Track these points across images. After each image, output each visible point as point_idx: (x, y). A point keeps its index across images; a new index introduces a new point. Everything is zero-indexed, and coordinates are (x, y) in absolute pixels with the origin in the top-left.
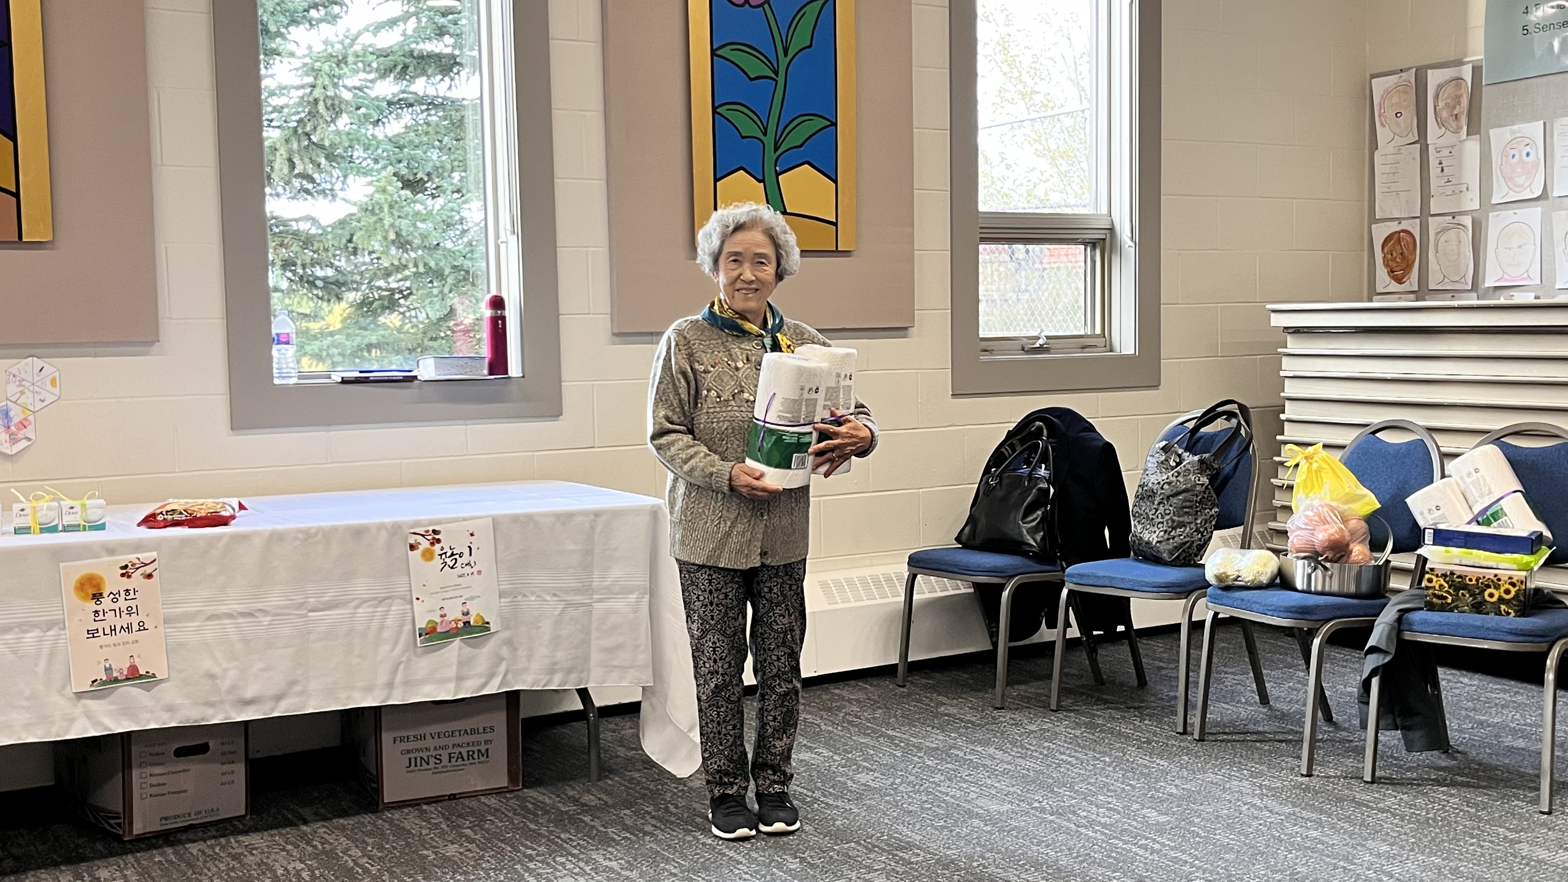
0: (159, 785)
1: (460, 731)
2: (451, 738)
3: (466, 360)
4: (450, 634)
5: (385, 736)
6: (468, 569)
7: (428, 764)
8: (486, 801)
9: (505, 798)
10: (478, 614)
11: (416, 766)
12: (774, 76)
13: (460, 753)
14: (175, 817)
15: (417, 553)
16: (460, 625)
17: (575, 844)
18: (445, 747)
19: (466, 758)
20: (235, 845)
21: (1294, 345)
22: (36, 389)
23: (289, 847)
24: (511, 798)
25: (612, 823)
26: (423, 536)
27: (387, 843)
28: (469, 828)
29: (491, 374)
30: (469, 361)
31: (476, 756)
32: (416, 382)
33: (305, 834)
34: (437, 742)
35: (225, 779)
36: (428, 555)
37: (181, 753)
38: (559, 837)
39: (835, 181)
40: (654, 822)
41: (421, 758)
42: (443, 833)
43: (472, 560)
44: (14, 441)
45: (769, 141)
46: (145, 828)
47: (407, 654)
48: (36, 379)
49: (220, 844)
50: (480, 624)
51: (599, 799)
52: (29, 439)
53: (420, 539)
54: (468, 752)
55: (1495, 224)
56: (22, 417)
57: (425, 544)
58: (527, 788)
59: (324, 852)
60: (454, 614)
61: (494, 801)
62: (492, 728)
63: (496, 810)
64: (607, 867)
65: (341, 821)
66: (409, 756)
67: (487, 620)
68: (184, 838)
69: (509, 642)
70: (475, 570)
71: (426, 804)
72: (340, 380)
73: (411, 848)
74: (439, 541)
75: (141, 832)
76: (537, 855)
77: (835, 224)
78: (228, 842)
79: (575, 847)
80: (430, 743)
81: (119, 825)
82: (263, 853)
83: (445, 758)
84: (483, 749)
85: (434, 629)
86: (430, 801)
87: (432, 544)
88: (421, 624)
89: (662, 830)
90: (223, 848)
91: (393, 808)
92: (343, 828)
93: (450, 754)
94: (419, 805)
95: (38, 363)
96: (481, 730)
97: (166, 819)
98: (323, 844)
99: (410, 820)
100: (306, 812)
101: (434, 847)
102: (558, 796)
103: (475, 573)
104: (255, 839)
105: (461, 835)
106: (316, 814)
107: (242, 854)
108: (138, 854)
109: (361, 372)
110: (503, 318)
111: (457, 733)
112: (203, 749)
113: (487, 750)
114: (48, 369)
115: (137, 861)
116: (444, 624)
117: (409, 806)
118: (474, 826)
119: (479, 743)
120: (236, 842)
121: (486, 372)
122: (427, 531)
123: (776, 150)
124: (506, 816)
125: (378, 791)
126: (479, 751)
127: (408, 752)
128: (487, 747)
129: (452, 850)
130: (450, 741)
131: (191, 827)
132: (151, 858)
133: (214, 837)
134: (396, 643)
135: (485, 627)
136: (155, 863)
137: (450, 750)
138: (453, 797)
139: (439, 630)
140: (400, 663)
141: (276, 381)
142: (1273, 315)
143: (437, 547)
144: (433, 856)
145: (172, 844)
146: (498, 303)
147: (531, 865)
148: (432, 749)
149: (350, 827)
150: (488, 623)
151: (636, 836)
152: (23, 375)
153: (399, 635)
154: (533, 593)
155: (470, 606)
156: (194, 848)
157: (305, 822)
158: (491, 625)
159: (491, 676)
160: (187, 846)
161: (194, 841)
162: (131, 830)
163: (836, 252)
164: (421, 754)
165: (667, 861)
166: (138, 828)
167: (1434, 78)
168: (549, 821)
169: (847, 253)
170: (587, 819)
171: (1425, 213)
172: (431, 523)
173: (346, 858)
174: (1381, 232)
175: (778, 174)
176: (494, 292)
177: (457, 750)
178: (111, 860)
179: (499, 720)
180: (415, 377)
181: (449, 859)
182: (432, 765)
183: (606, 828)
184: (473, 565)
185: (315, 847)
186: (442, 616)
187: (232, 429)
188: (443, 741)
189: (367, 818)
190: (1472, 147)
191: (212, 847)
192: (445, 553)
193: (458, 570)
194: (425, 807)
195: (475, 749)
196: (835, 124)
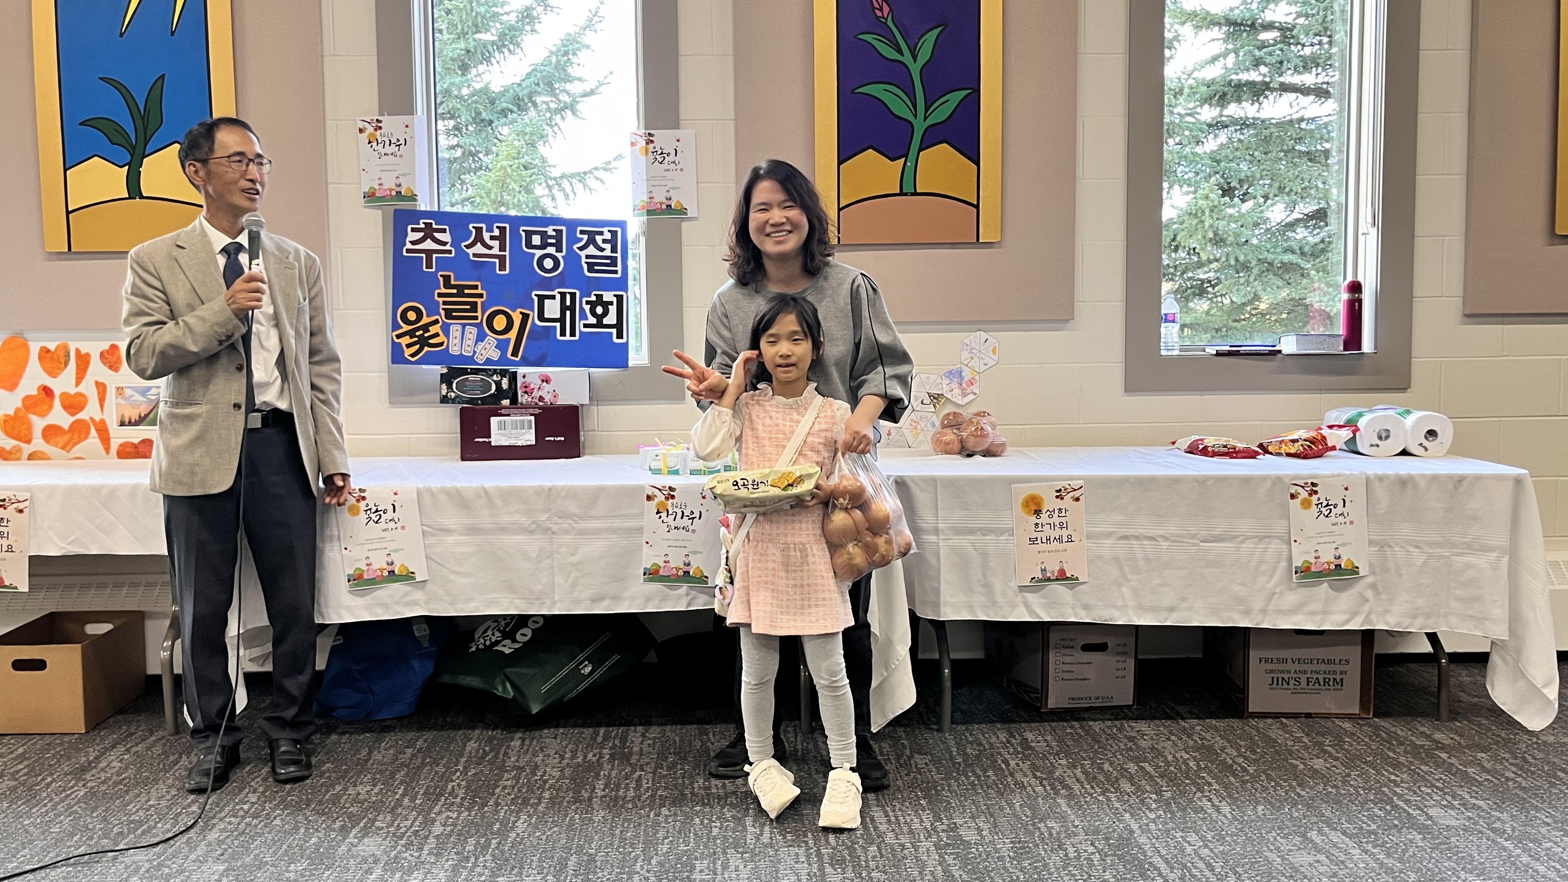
0: (1068, 671)
1: (1318, 660)
2: (1309, 665)
3: (1324, 338)
4: (1320, 574)
5: (1252, 653)
6: (1341, 519)
7: (1288, 684)
8: (1340, 724)
9: (1358, 724)
10: (1349, 559)
11: (1278, 684)
13: (1317, 679)
14: (1079, 699)
15: (1296, 502)
16: (1332, 567)
17: (1437, 777)
18: (1305, 672)
19: (1322, 683)
20: (1128, 729)
22: (982, 355)
23: (1173, 738)
24: (1365, 725)
25: (1471, 764)
26: (1302, 487)
27: (1258, 748)
28: (1330, 746)
29: (1345, 349)
30: (1327, 338)
31: (1331, 683)
32: (1279, 355)
33: (1184, 727)
35: (1119, 673)
36: (1306, 504)
37: (1087, 648)
38: (1420, 769)
40: (1514, 769)
41: (1283, 678)
42: (1306, 748)
43: (1346, 510)
44: (965, 395)
46: (1057, 703)
47: (1281, 587)
48: (982, 348)
49: (1116, 726)
50: (1350, 568)
51: (1452, 739)
52: (975, 394)
53: (1300, 489)
54: (1325, 679)
56: (971, 376)
57: (1303, 494)
58: (1377, 717)
59: (1203, 746)
60: (1327, 556)
61: (1348, 725)
62: (1347, 662)
63: (1352, 734)
64: (1474, 804)
65: (1214, 722)
66: (1272, 675)
67: (1356, 565)
68: (1086, 716)
69: (1374, 586)
70: (1348, 519)
71: (1285, 718)
72: (1215, 353)
73: (1280, 755)
74: (1316, 492)
75: (1054, 706)
76: (1402, 782)
78: (1122, 725)
79: (1438, 780)
80: (1290, 666)
81: (1037, 698)
82: (1152, 739)
83: (1304, 682)
84: (1338, 678)
85: (1309, 569)
86: (1288, 716)
87: (1310, 495)
88: (1298, 563)
89: (1525, 779)
90: (1119, 729)
91: (1256, 717)
92: (1216, 729)
93: (1308, 678)
94: (1278, 718)
95: (984, 335)
96: (1337, 662)
97: (1073, 699)
98: (1202, 740)
99: (1274, 730)
100: (1182, 709)
101: (1301, 758)
102: (1409, 730)
103: (1348, 523)
104: (1142, 726)
105: (1325, 752)
106: (1190, 712)
107: (1135, 737)
108: (1053, 724)
109: (1231, 346)
110: (1360, 301)
111: (1315, 662)
112: (1102, 648)
113: (1342, 679)
114: (991, 340)
115: (1053, 728)
116: (1318, 564)
117: (1271, 717)
118: (1335, 745)
119: (1334, 672)
120: (1129, 726)
121: (1342, 348)
122: (1307, 483)
124: (1363, 741)
125: (1244, 701)
126: (1335, 679)
127: (1272, 671)
128: (1342, 676)
129: (1318, 764)
130: (1309, 667)
131: (1091, 708)
132: (1065, 728)
133: (1110, 720)
134: (1272, 576)
135: (1354, 570)
136: (1067, 734)
137: (1309, 675)
138: (1309, 715)
139: (1313, 570)
140: (1275, 593)
141: (1163, 353)
143: (1314, 498)
144: (1302, 767)
145: (1077, 720)
146: (1355, 288)
147: (1398, 790)
148: (1292, 672)
149: (1222, 728)
150: (1357, 568)
151: (1499, 780)
152: (973, 345)
153: (1274, 569)
154: (1397, 544)
155: (1341, 551)
156: (1096, 726)
157: (1183, 719)
158: (1360, 570)
159: (1355, 614)
160: (1091, 723)
161: (1095, 720)
162: (1047, 704)
164: (1283, 675)
165: (1537, 809)
166: (1052, 703)
168: (1405, 751)
170: (1444, 756)
172: (1310, 477)
173: (1224, 755)
176: (1350, 278)
177: (1315, 676)
178: (1033, 725)
179: (1354, 653)
180: (1280, 352)
181: (1316, 771)
182: (1291, 686)
183: (1465, 767)
184: (1346, 515)
185: (1195, 741)
186: (1316, 558)
187: (1125, 391)
188: (1302, 667)
189: (1235, 723)
191: (1109, 727)
192: (1321, 503)
193: (1332, 519)
194: (1284, 720)
195: (1331, 677)
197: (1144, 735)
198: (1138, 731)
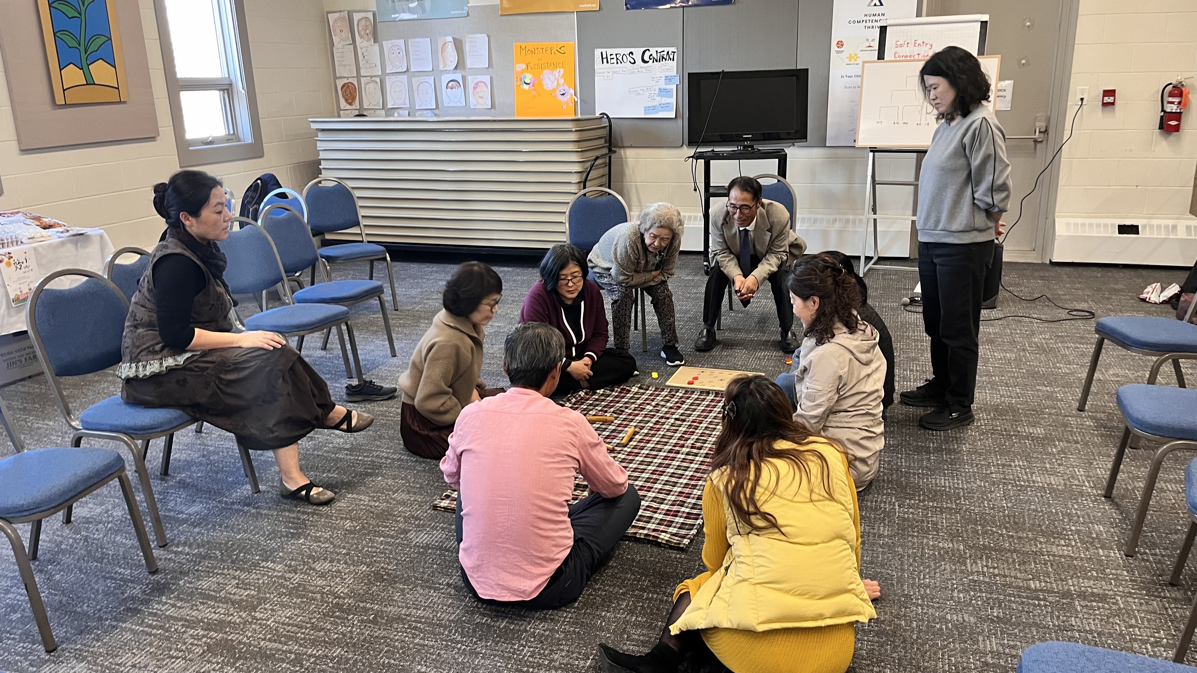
6: (27, 269)
12: (78, 15)
15: (4, 263)
21: (321, 136)
26: (4, 255)
34: (18, 354)
36: (9, 264)
39: (115, 67)
43: (28, 264)
45: (82, 48)
47: (7, 311)
53: (3, 257)
55: (389, 81)
57: (6, 259)
60: (25, 290)
70: (30, 269)
74: (12, 257)
77: (118, 88)
80: (15, 355)
83: (23, 360)
85: (18, 298)
87: (9, 259)
88: (12, 296)
116: (22, 295)
122: (6, 253)
123: (86, 53)
139: (21, 298)
140: (5, 315)
142: (312, 124)
143: (12, 260)
155: (31, 286)
163: (120, 102)
167: (356, 17)
169: (125, 102)
171: (359, 76)
174: (340, 83)
175: (88, 65)
184: (28, 267)
186: (21, 292)
190: (376, 47)
193: (23, 270)
194: (20, 383)
196: (111, 39)
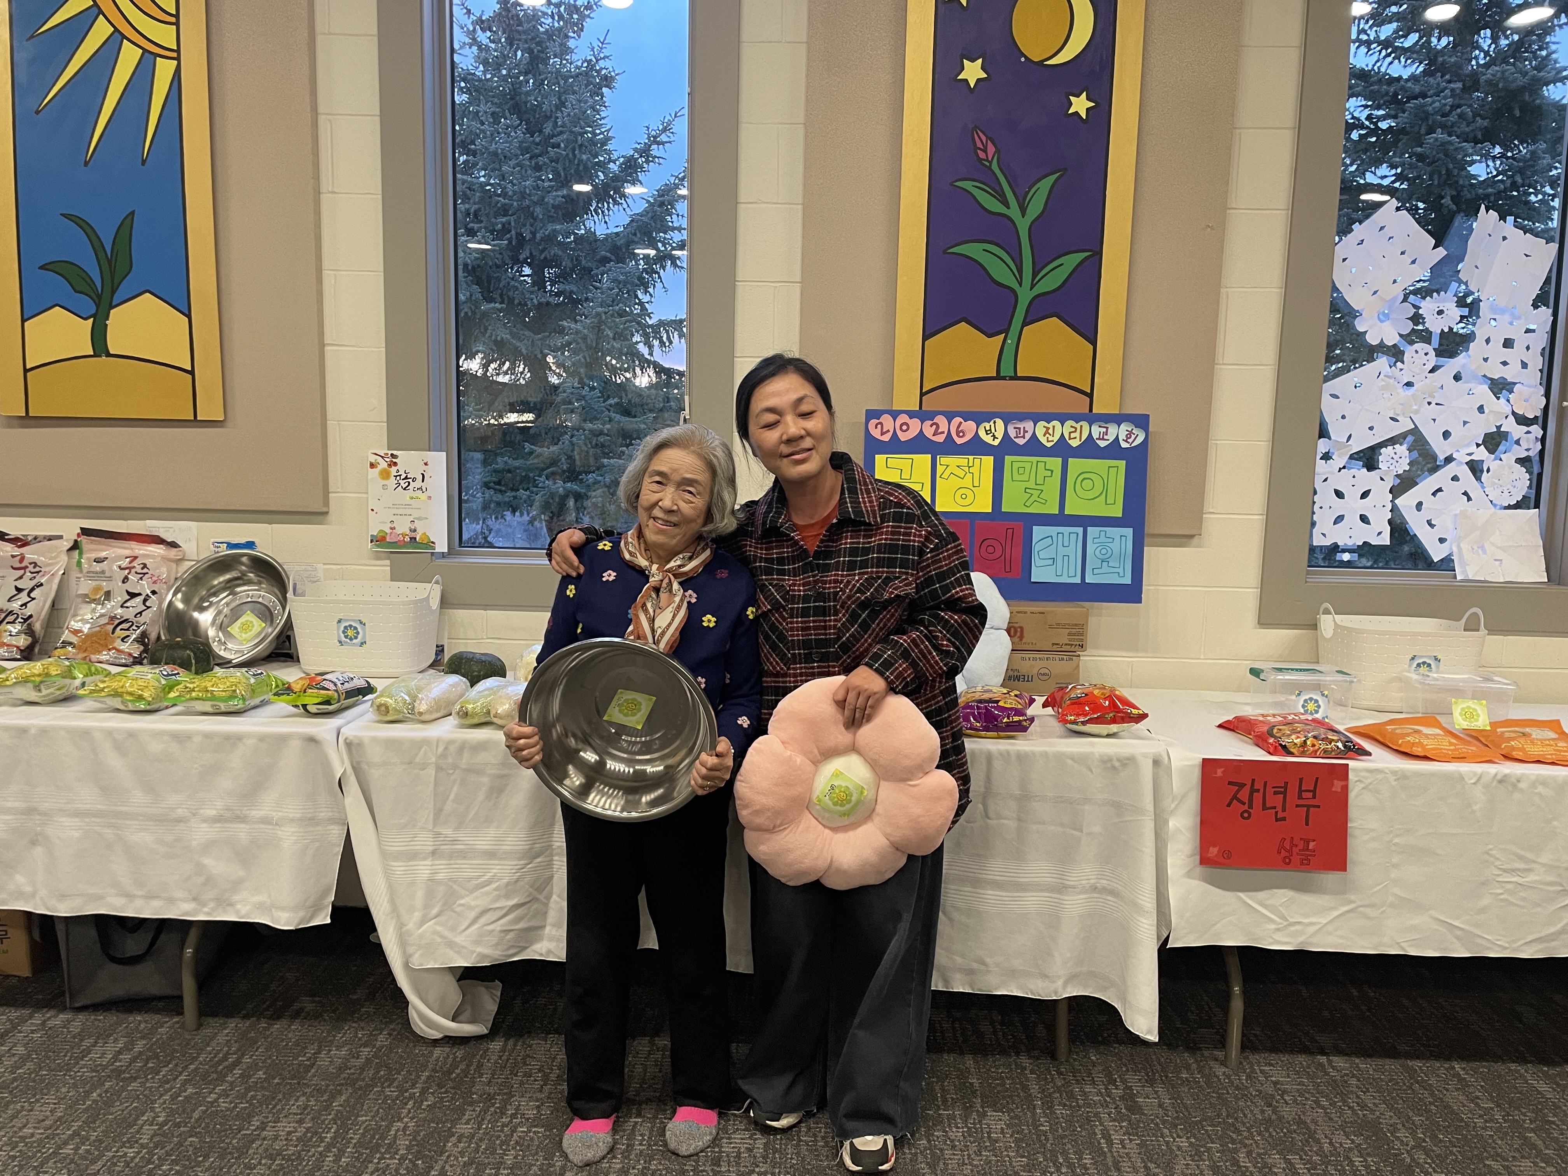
187: (1259, 623)
197: (1284, 1092)
198: (1275, 1083)
